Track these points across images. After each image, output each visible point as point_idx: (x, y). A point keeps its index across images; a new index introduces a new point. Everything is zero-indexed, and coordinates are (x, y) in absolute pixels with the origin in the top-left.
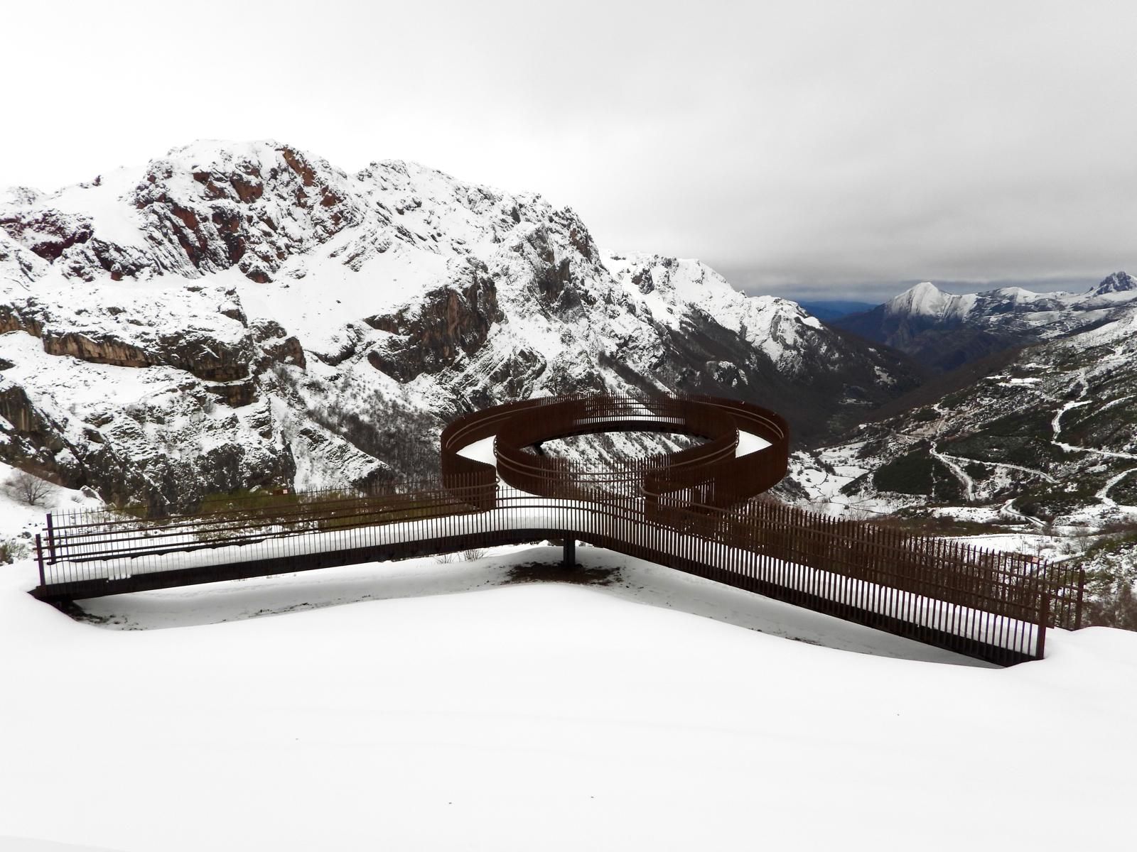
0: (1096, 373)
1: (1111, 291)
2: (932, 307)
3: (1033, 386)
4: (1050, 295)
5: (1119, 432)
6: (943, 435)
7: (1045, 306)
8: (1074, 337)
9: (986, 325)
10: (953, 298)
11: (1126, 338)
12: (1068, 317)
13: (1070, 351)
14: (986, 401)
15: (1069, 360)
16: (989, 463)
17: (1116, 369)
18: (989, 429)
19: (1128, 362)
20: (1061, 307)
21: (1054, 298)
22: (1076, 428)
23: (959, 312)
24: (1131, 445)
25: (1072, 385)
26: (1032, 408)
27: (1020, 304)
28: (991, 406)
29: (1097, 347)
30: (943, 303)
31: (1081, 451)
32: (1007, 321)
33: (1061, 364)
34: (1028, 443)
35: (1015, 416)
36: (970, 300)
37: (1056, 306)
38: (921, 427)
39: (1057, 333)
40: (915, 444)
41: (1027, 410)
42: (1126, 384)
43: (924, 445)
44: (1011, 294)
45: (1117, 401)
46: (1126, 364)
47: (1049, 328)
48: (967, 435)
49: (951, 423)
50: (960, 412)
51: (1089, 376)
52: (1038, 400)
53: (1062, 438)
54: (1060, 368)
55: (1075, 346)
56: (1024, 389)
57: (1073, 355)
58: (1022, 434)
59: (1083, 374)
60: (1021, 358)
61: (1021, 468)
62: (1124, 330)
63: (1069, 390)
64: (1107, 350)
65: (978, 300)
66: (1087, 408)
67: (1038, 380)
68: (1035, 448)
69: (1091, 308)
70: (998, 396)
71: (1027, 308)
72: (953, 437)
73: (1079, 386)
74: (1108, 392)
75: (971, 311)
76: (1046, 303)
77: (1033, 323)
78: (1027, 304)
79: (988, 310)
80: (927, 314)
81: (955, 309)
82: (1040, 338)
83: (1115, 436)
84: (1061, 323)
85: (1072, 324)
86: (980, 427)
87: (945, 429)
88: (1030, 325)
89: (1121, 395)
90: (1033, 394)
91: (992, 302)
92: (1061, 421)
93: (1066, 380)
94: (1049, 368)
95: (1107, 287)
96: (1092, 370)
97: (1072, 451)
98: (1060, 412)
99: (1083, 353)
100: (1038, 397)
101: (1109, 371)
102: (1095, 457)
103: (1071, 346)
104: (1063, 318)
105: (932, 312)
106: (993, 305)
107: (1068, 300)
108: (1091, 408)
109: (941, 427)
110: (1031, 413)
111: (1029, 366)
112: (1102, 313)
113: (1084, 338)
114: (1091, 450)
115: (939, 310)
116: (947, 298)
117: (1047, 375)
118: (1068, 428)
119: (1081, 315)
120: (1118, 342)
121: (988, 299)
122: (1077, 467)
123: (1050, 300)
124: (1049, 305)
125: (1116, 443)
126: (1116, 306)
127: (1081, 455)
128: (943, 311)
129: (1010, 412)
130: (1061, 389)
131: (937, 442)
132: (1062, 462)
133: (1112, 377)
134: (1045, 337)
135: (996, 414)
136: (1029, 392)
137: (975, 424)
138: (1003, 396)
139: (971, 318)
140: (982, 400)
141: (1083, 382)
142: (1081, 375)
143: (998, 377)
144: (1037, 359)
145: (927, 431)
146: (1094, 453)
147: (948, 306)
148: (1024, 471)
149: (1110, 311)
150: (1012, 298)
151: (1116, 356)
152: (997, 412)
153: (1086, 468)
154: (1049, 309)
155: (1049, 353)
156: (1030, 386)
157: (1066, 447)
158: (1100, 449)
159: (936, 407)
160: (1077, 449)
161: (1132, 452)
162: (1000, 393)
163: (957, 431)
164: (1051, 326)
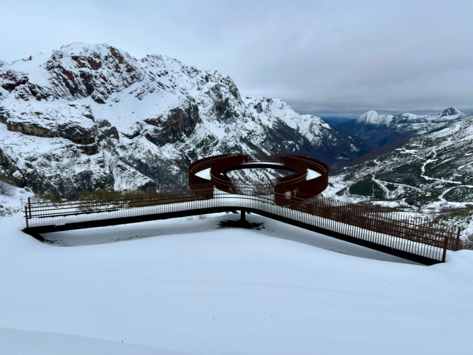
0: (440, 148)
1: (447, 115)
2: (374, 120)
3: (414, 153)
4: (423, 116)
5: (448, 172)
6: (378, 172)
7: (420, 121)
8: (432, 134)
9: (396, 128)
10: (383, 117)
11: (453, 135)
12: (429, 125)
13: (430, 139)
14: (395, 159)
15: (429, 143)
16: (396, 184)
17: (448, 147)
18: (396, 170)
19: (453, 144)
20: (426, 121)
21: (424, 118)
22: (431, 170)
23: (385, 123)
24: (453, 177)
25: (430, 153)
26: (414, 162)
27: (410, 120)
28: (397, 161)
29: (441, 138)
30: (379, 119)
31: (433, 180)
32: (405, 127)
33: (426, 144)
34: (411, 176)
35: (407, 166)
36: (390, 118)
37: (425, 121)
38: (369, 169)
39: (425, 132)
40: (366, 175)
41: (412, 163)
42: (452, 153)
43: (370, 176)
44: (406, 116)
45: (448, 160)
46: (452, 145)
47: (421, 130)
48: (387, 172)
49: (381, 167)
50: (385, 163)
51: (437, 149)
52: (416, 159)
53: (425, 174)
54: (426, 146)
55: (432, 137)
56: (411, 154)
57: (431, 141)
58: (409, 172)
59: (435, 149)
60: (410, 142)
61: (409, 186)
62: (452, 131)
63: (429, 155)
64: (444, 139)
65: (393, 118)
66: (436, 162)
67: (416, 151)
68: (414, 178)
69: (439, 122)
70: (400, 157)
71: (413, 122)
72: (382, 173)
73: (433, 153)
74: (444, 156)
75: (390, 122)
76: (421, 120)
77: (415, 128)
78: (413, 120)
79: (397, 122)
80: (373, 123)
81: (384, 121)
82: (418, 134)
83: (447, 174)
84: (426, 128)
85: (431, 128)
86: (393, 169)
87: (378, 170)
88: (414, 129)
89: (450, 157)
90: (414, 156)
91: (399, 119)
92: (425, 167)
93: (428, 151)
94: (421, 146)
95: (446, 113)
96: (438, 147)
97: (429, 180)
98: (425, 164)
99: (435, 140)
101: (445, 148)
102: (438, 182)
103: (430, 137)
104: (427, 126)
105: (374, 122)
106: (399, 120)
107: (430, 119)
110: (413, 164)
111: (413, 145)
112: (443, 124)
113: (436, 134)
114: (437, 179)
115: (377, 121)
116: (381, 117)
117: (420, 149)
118: (428, 170)
119: (435, 125)
120: (449, 136)
121: (397, 117)
122: (431, 186)
123: (422, 118)
124: (422, 121)
125: (447, 176)
126: (449, 121)
127: (433, 181)
128: (379, 122)
129: (405, 164)
130: (425, 154)
131: (375, 175)
132: (425, 184)
133: (447, 150)
134: (420, 134)
135: (399, 164)
137: (391, 168)
138: (402, 157)
139: (390, 125)
141: (435, 152)
142: (434, 149)
143: (400, 149)
144: (416, 142)
145: (371, 170)
146: (438, 180)
147: (381, 120)
148: (410, 188)
149: (446, 123)
150: (407, 117)
151: (448, 142)
152: (400, 163)
153: (434, 187)
154: (422, 122)
155: (421, 140)
156: (413, 153)
157: (427, 178)
158: (440, 179)
159: (375, 161)
160: (431, 179)
161: (453, 180)
162: (401, 156)
163: (383, 170)
164: (422, 129)
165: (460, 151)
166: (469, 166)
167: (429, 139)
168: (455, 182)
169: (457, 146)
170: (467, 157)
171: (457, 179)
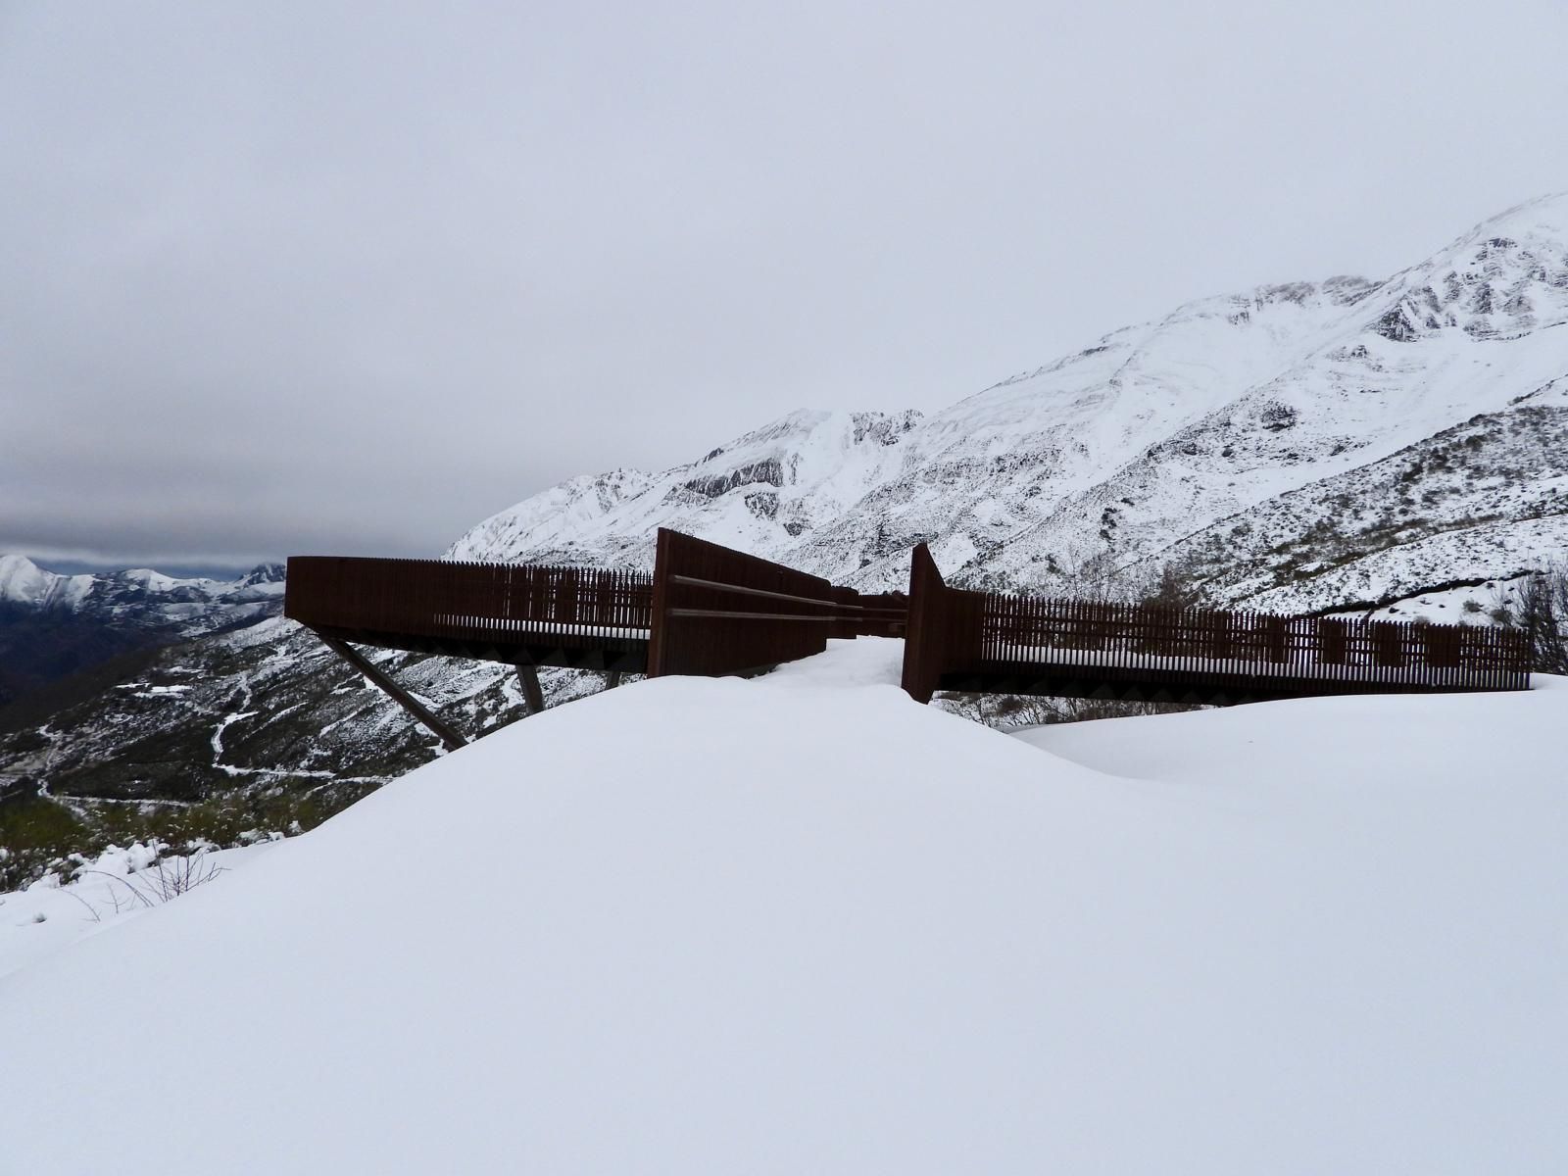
0: (260, 677)
1: (264, 582)
2: (25, 590)
3: (182, 695)
4: (192, 582)
5: (294, 746)
6: (57, 768)
7: (185, 596)
8: (229, 635)
9: (107, 617)
10: (59, 579)
11: (289, 637)
12: (215, 611)
13: (225, 651)
14: (118, 718)
15: (224, 663)
16: (129, 801)
17: (282, 672)
18: (125, 756)
19: (296, 663)
20: (206, 598)
21: (196, 586)
22: (240, 745)
23: (67, 599)
24: (309, 761)
25: (232, 693)
26: (183, 724)
27: (153, 592)
28: (126, 724)
29: (256, 646)
30: (44, 585)
31: (250, 774)
32: (136, 614)
33: (215, 668)
34: (182, 768)
35: (161, 738)
36: (83, 584)
37: (200, 596)
38: (21, 759)
39: (202, 630)
40: (12, 784)
41: (176, 727)
42: (296, 690)
43: (27, 785)
44: (140, 578)
45: (288, 710)
46: (293, 666)
47: (192, 624)
48: (93, 766)
49: (67, 751)
50: (81, 735)
51: (252, 681)
52: (190, 714)
53: (226, 759)
54: (215, 674)
55: (231, 645)
56: (171, 699)
57: (229, 656)
58: (173, 758)
59: (244, 679)
60: (162, 661)
61: (176, 803)
62: (287, 627)
63: (230, 699)
64: (268, 649)
65: (95, 584)
66: (253, 720)
67: (188, 688)
68: (191, 775)
69: (242, 601)
70: (134, 711)
71: (162, 597)
72: (73, 771)
73: (241, 694)
74: (275, 700)
75: (85, 599)
76: (187, 592)
77: (171, 617)
78: (162, 592)
79: (109, 598)
80: (19, 600)
81: (62, 595)
82: (181, 636)
83: (290, 751)
84: (207, 617)
85: (220, 619)
86: (113, 753)
87: (58, 759)
88: (167, 620)
89: (291, 703)
90: (182, 706)
91: (115, 588)
92: (222, 739)
93: (225, 686)
94: (200, 672)
95: (259, 576)
96: (256, 671)
97: (239, 774)
98: (221, 727)
99: (241, 653)
100: (190, 710)
101: (275, 675)
102: (267, 779)
103: (225, 644)
104: (209, 612)
105: (26, 598)
106: (117, 592)
107: (215, 588)
108: (258, 720)
109: (53, 757)
110: (183, 731)
111: (173, 670)
112: (254, 607)
113: (241, 636)
114: (263, 770)
115: (37, 595)
116: (50, 579)
117: (199, 681)
118: (232, 746)
119: (231, 608)
120: (280, 641)
121: (110, 582)
122: (248, 794)
123: (192, 588)
124: (192, 595)
125: (292, 759)
126: (271, 600)
127: (251, 778)
128: (42, 596)
129: (153, 732)
130: (218, 698)
131: (47, 779)
132: (228, 789)
133: (279, 681)
134: (188, 636)
135: (134, 735)
136: (177, 703)
137: (105, 750)
138: (141, 711)
139: (86, 608)
140: (112, 717)
141: (245, 689)
142: (243, 680)
143: (134, 686)
144: (184, 661)
145: (30, 765)
146: (266, 774)
147: (50, 591)
148: (179, 807)
149: (264, 605)
150: (142, 583)
151: (279, 657)
152: (136, 732)
153: (259, 794)
154: (191, 600)
155: (198, 654)
156: (176, 695)
157: (232, 770)
158: (273, 769)
159: (42, 730)
160: (245, 771)
161: (310, 768)
162: (136, 706)
163: (77, 761)
164: (194, 621)
165: (318, 682)
166: (348, 725)
167: (223, 650)
168: (316, 774)
169: (308, 668)
170: (339, 697)
171: (320, 763)
